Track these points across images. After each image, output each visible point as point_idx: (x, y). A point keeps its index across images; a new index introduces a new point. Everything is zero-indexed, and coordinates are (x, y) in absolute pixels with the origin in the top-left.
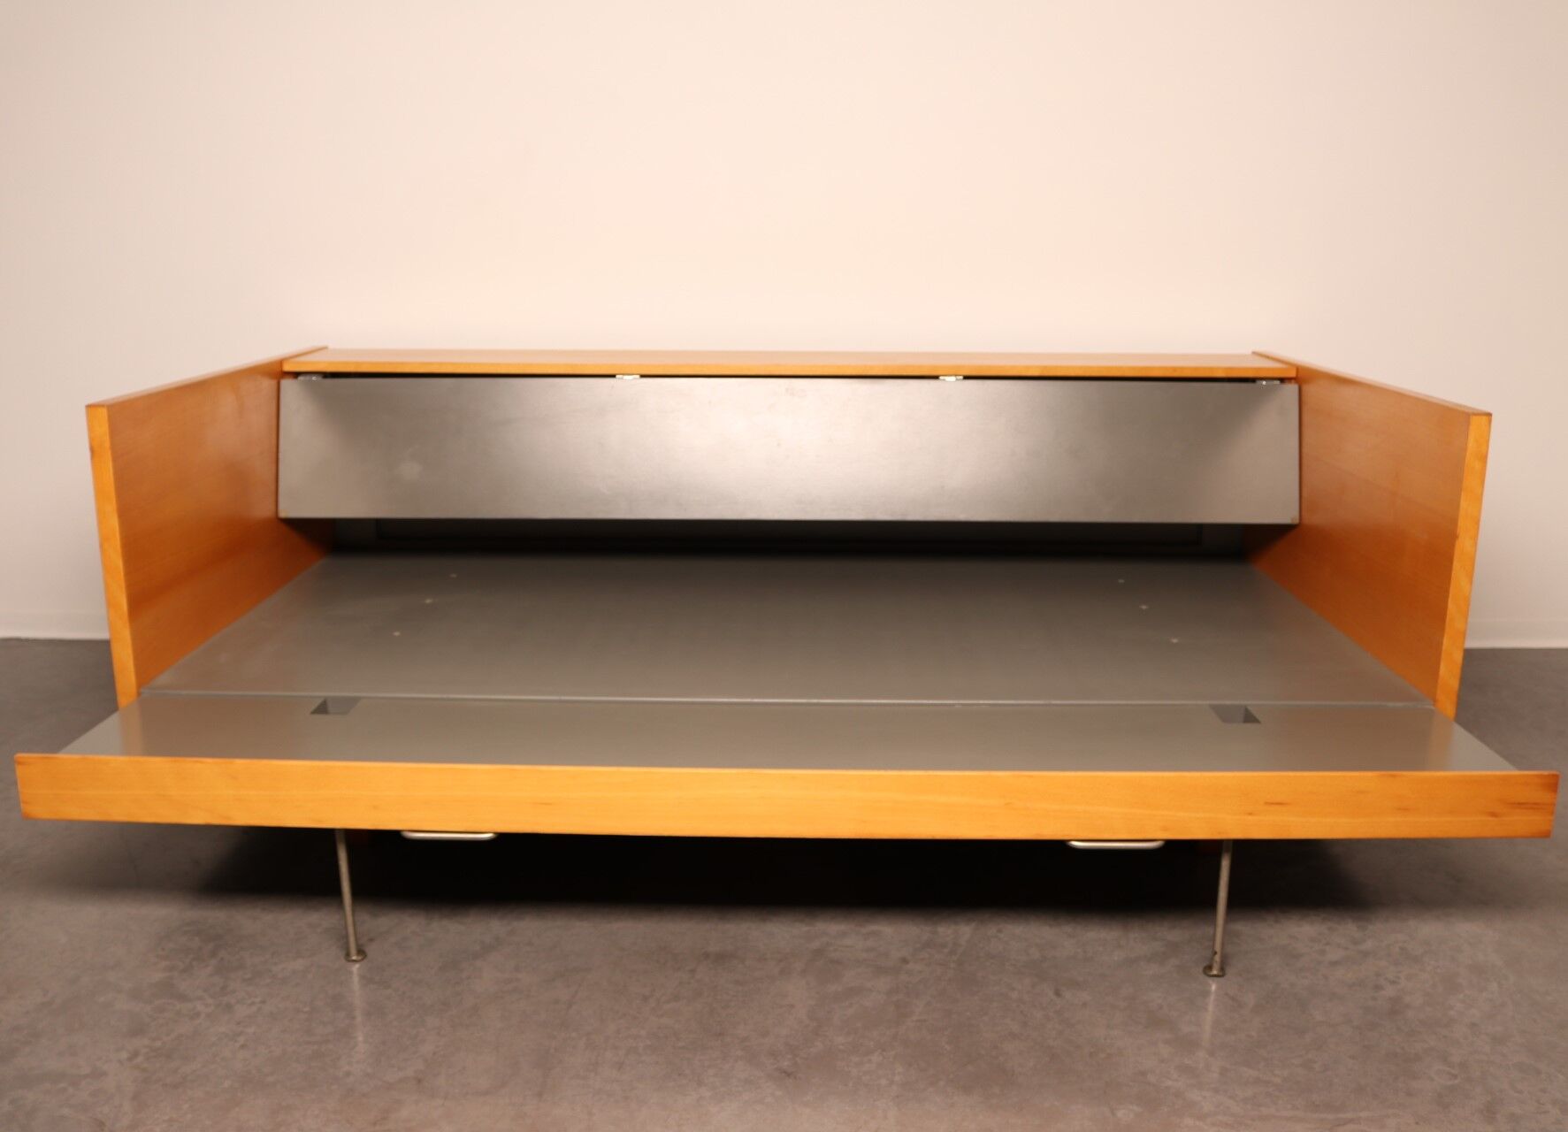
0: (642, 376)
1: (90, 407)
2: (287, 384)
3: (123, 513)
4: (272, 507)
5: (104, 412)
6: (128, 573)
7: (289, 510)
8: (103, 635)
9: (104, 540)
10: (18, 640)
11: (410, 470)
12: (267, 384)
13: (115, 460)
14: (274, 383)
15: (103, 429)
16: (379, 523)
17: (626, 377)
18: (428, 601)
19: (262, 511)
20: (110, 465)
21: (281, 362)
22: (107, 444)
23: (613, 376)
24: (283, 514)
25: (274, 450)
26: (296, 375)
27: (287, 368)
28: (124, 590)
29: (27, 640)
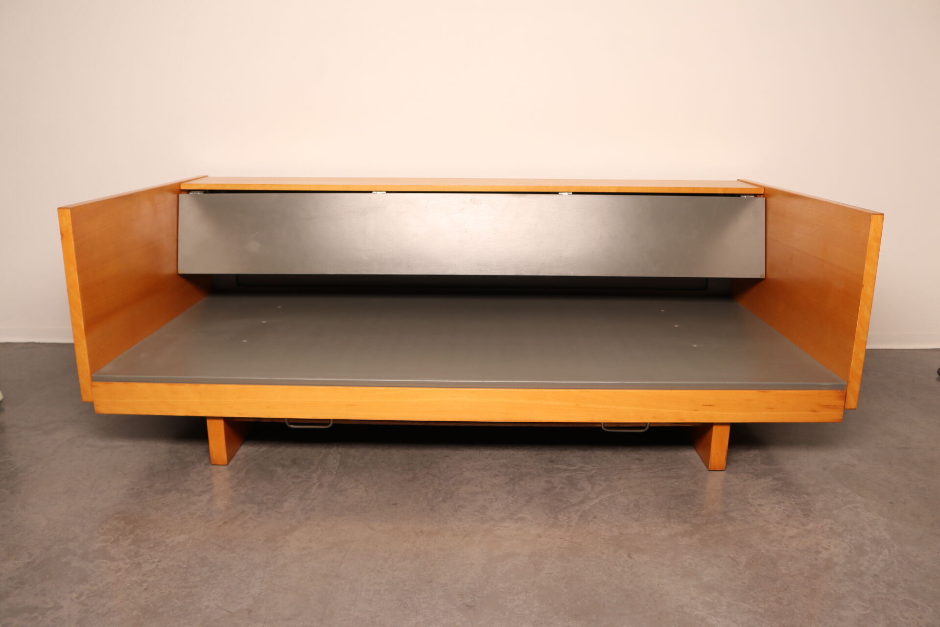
0: (387, 192)
1: (59, 209)
2: (183, 196)
3: (81, 271)
4: (175, 267)
5: (68, 212)
6: (83, 307)
7: (184, 269)
8: (70, 340)
9: (70, 288)
10: (34, 343)
11: (254, 246)
12: (171, 197)
13: (75, 240)
14: (175, 196)
15: (68, 221)
16: (238, 277)
17: (378, 193)
18: (264, 322)
19: (169, 270)
20: (73, 243)
21: (179, 184)
22: (71, 231)
23: (371, 192)
24: (180, 272)
25: (176, 235)
26: (188, 191)
27: (183, 187)
28: (82, 317)
29: (39, 344)
